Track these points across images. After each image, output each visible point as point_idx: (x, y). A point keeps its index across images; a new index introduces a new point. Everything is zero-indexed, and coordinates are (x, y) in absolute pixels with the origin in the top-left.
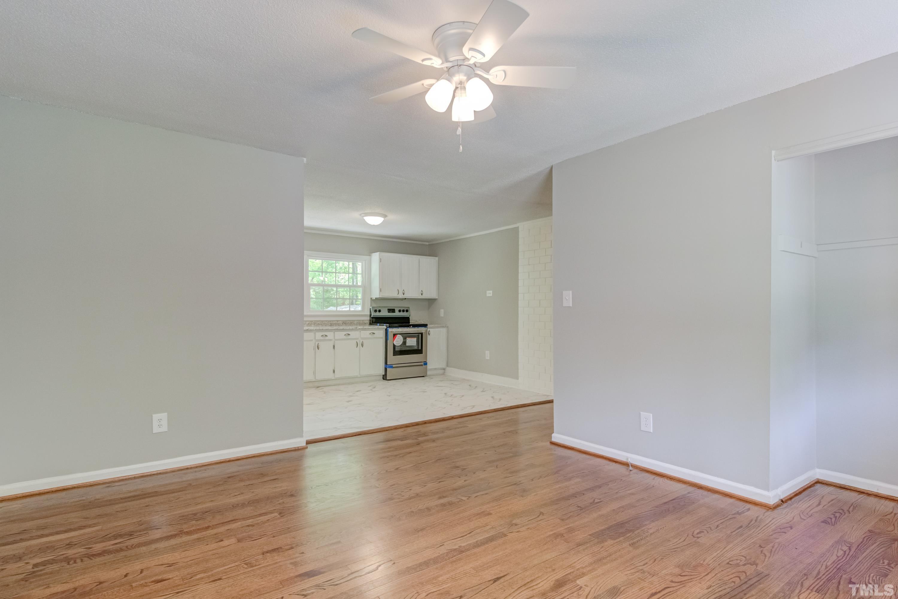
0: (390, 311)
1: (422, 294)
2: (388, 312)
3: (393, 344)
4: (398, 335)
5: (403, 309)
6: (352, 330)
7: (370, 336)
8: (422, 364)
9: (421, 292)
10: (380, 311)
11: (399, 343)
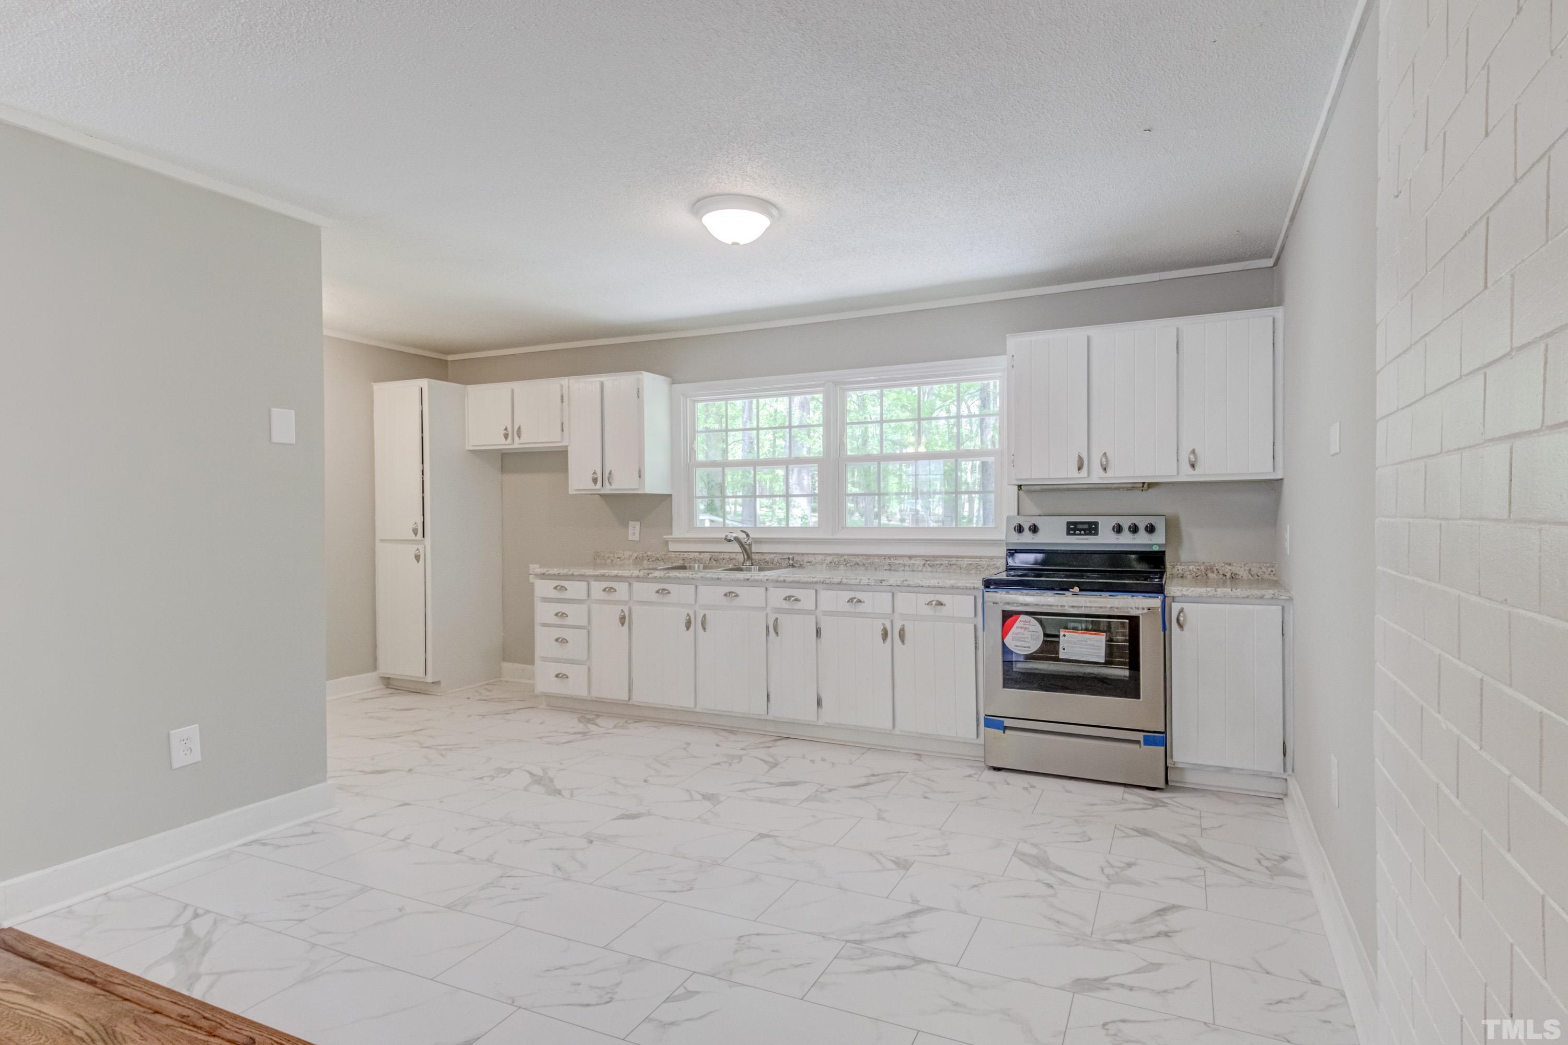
0: (1075, 529)
1: (1193, 466)
2: (1068, 534)
3: (1004, 645)
4: (1023, 618)
5: (1135, 520)
6: (868, 587)
7: (928, 611)
8: (1140, 736)
9: (1189, 457)
10: (1034, 529)
11: (1030, 647)
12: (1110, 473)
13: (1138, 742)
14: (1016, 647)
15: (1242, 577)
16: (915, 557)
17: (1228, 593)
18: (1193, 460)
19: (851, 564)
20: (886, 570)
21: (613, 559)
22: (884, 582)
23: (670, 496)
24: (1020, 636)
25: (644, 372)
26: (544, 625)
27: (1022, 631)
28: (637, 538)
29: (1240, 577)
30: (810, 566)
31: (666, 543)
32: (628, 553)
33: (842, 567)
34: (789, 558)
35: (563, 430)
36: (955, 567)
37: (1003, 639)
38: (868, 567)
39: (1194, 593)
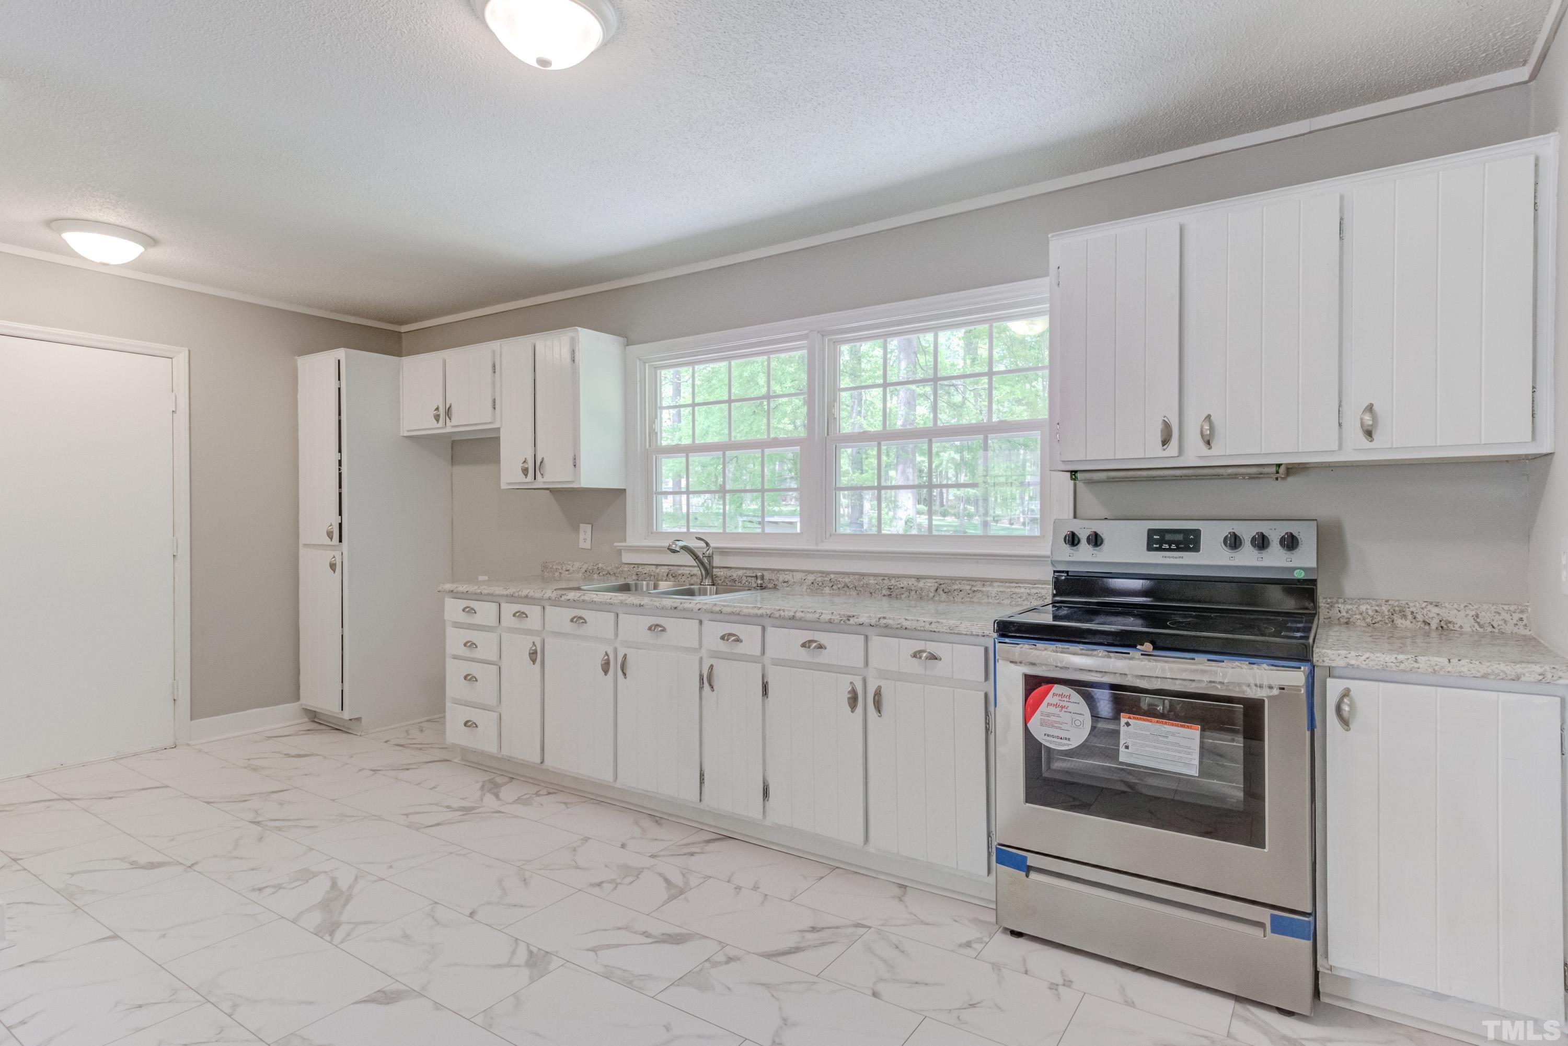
0: (1161, 542)
1: (1369, 434)
2: (1150, 548)
3: (1027, 731)
4: (1057, 689)
5: (1265, 529)
6: (830, 626)
7: (915, 667)
8: (1265, 915)
9: (1362, 419)
10: (1096, 540)
11: (1069, 739)
12: (1217, 449)
13: (1260, 925)
14: (1046, 738)
15: (1461, 627)
16: (925, 578)
17: (1443, 667)
18: (1370, 423)
19: (839, 586)
20: (884, 595)
21: (561, 571)
22: (852, 619)
23: (625, 490)
24: (1053, 718)
25: (579, 329)
26: (455, 657)
27: (1056, 711)
28: (587, 545)
29: (1457, 627)
30: (787, 587)
31: (619, 552)
32: (577, 564)
33: (827, 590)
34: (756, 577)
35: (494, 408)
36: (980, 595)
37: (1026, 720)
38: (861, 591)
39: (1371, 663)
